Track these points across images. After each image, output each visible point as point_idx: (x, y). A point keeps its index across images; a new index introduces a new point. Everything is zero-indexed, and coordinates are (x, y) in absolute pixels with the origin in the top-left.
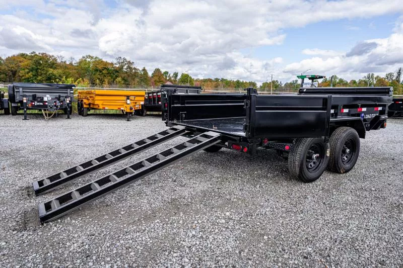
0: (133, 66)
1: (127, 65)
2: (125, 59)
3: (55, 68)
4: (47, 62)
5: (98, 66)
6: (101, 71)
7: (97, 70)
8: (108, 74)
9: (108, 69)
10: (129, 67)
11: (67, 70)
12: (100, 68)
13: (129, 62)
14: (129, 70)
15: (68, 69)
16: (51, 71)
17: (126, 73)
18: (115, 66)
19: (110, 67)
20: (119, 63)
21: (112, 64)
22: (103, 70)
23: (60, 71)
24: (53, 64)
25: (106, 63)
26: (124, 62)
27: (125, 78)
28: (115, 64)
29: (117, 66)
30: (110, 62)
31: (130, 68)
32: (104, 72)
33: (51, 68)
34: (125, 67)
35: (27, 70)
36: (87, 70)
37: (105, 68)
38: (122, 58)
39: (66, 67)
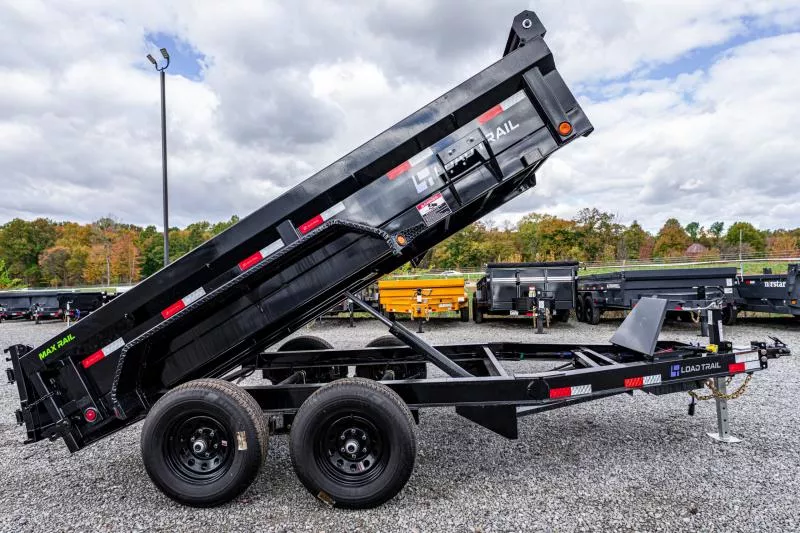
0: (611, 222)
1: (600, 222)
2: (596, 211)
3: (483, 241)
5: (546, 229)
6: (552, 239)
7: (545, 237)
8: (564, 241)
9: (564, 233)
10: (604, 225)
11: (499, 242)
12: (550, 233)
13: (605, 214)
14: (604, 229)
15: (501, 239)
16: (475, 245)
17: (600, 234)
18: (578, 225)
19: (569, 229)
20: (586, 220)
21: (573, 222)
22: (555, 235)
23: (489, 244)
24: (480, 234)
25: (562, 223)
26: (593, 217)
27: (597, 246)
28: (578, 222)
29: (582, 225)
30: (569, 220)
31: (607, 226)
32: (557, 238)
33: (476, 241)
34: (596, 226)
35: (445, 248)
36: (530, 237)
37: (560, 232)
38: (591, 209)
39: (497, 237)
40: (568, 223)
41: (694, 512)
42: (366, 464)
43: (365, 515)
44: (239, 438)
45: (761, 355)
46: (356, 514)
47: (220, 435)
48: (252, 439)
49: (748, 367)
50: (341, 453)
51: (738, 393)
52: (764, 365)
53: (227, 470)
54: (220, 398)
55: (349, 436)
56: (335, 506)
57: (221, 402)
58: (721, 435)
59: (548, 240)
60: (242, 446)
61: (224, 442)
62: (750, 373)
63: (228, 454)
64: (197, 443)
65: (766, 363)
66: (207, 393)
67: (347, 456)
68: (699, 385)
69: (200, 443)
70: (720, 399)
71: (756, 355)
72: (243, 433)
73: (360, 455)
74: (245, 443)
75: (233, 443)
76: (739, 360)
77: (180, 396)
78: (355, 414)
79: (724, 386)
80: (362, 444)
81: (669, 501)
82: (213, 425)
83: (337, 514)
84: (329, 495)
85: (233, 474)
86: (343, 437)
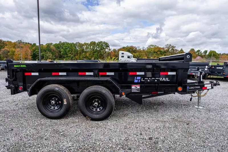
0: (175, 49)
1: (171, 48)
2: (170, 45)
3: (136, 52)
4: (132, 50)
5: (155, 50)
6: (157, 53)
7: (154, 52)
8: (160, 54)
9: (160, 51)
12: (156, 51)
13: (173, 46)
14: (172, 51)
15: (141, 52)
16: (133, 54)
17: (171, 52)
18: (165, 49)
19: (162, 50)
20: (167, 48)
21: (163, 48)
22: (158, 52)
23: (137, 54)
24: (135, 50)
25: (160, 48)
26: (169, 47)
28: (165, 48)
29: (166, 49)
30: (162, 47)
31: (173, 50)
32: (158, 53)
34: (170, 49)
36: (150, 52)
37: (159, 51)
39: (140, 51)
40: (162, 48)
41: (188, 124)
42: (100, 109)
43: (99, 122)
44: (64, 101)
45: (212, 85)
46: (97, 122)
47: (59, 100)
48: (68, 101)
49: (208, 88)
50: (93, 106)
51: (204, 95)
52: (212, 88)
53: (61, 109)
54: (59, 89)
55: (95, 101)
56: (91, 120)
57: (59, 91)
58: (198, 107)
59: (155, 53)
60: (65, 103)
61: (60, 102)
62: (208, 90)
63: (61, 105)
64: (52, 102)
65: (213, 87)
66: (55, 88)
67: (95, 107)
68: (194, 92)
69: (53, 102)
70: (199, 97)
71: (210, 85)
72: (65, 99)
73: (98, 107)
74: (66, 102)
75: (62, 102)
76: (205, 86)
77: (47, 89)
78: (97, 95)
79: (201, 93)
80: (99, 104)
81: (182, 122)
82: (57, 97)
83: (91, 122)
84: (89, 117)
85: (62, 111)
86: (94, 101)
